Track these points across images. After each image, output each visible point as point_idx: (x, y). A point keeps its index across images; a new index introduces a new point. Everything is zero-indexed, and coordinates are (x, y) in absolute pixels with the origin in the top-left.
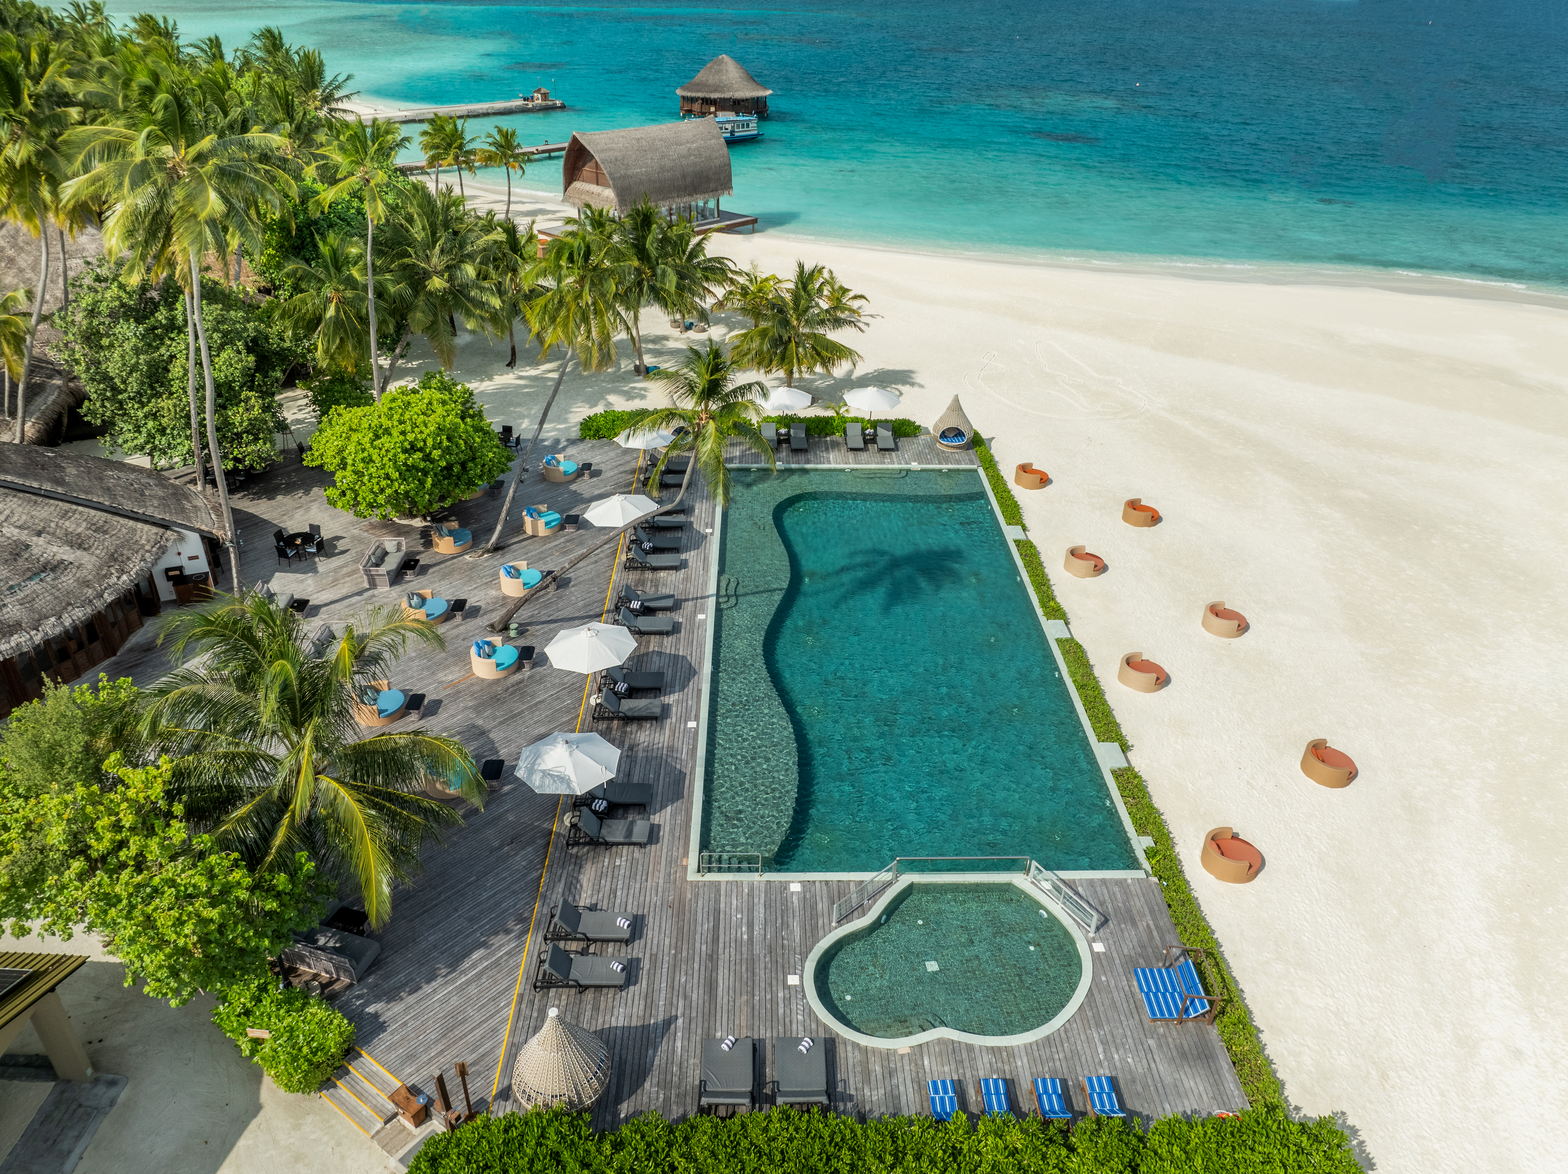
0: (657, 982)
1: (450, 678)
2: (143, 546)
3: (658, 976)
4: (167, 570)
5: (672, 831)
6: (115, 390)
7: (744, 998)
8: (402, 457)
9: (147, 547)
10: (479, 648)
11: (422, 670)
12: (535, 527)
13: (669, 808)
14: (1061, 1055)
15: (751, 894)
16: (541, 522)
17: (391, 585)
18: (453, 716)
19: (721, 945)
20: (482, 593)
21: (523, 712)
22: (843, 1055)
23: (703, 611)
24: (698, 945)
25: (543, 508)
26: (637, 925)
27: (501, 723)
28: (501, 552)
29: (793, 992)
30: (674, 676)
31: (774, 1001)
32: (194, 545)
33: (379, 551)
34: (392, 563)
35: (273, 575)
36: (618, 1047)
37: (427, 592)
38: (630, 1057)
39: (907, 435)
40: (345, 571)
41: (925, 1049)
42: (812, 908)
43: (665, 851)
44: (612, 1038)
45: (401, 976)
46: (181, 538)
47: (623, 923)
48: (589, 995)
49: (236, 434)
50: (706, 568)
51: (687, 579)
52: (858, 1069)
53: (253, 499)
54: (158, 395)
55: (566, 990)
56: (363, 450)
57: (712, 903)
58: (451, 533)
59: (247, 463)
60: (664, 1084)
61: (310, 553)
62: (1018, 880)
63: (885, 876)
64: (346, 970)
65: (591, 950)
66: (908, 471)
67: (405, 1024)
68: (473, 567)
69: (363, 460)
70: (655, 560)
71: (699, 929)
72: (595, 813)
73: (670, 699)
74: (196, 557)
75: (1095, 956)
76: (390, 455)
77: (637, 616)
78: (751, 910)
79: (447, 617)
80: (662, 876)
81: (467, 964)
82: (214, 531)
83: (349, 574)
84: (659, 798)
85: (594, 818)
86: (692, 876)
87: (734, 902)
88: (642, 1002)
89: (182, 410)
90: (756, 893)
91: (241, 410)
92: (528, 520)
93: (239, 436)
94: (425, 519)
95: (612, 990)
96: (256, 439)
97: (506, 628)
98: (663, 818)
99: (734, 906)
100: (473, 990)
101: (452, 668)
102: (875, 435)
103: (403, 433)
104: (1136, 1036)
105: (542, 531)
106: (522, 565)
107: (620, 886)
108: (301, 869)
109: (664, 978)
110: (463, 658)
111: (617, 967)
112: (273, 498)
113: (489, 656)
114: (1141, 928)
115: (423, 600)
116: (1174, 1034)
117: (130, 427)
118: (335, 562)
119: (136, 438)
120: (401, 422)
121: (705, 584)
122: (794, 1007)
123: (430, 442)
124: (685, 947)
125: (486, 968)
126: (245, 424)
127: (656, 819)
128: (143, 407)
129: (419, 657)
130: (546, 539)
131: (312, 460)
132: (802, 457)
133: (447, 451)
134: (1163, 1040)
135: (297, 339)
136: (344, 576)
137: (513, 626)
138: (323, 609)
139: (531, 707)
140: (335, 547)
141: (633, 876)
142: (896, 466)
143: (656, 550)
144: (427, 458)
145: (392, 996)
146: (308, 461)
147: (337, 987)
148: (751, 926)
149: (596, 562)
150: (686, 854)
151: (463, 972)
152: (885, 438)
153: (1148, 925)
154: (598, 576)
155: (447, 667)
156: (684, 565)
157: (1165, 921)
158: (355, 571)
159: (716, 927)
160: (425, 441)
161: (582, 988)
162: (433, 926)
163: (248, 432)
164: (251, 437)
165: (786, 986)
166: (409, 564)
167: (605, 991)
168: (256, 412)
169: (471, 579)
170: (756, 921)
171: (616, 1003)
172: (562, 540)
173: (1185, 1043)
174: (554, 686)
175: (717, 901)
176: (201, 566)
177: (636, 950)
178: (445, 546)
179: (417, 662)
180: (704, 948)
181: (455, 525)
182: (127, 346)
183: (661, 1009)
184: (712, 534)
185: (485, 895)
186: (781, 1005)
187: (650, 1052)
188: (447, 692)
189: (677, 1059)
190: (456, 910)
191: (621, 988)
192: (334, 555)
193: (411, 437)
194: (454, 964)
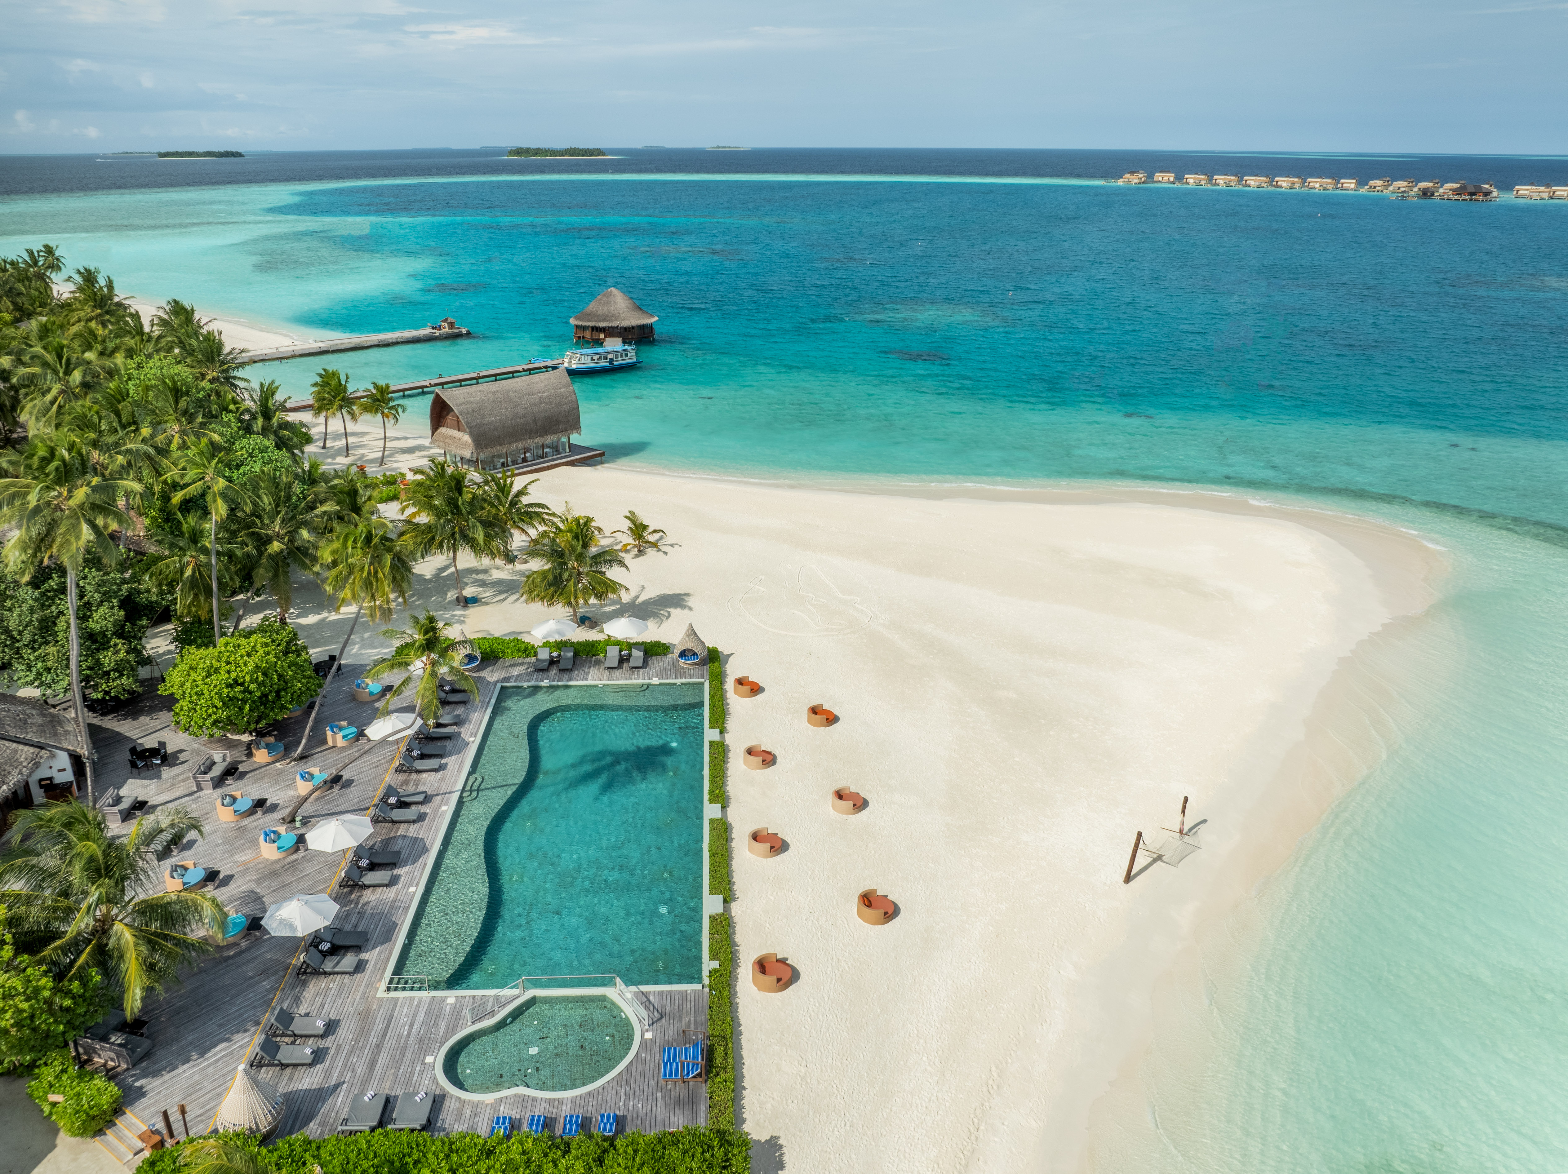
0: (336, 1062)
1: (243, 859)
2: (22, 762)
3: (338, 1058)
4: (41, 780)
5: (375, 964)
6: (14, 640)
7: (393, 1071)
8: (226, 690)
9: (25, 764)
10: (266, 834)
11: (224, 853)
12: (334, 740)
13: (378, 949)
14: (595, 1103)
15: (418, 1006)
16: (339, 736)
17: (214, 789)
18: (240, 886)
19: (387, 1038)
20: (283, 793)
21: (291, 882)
22: (448, 1104)
23: (447, 804)
24: (371, 1039)
25: (344, 723)
26: (331, 1027)
27: (274, 891)
28: (305, 760)
29: (427, 1067)
30: (409, 855)
31: (412, 1073)
32: (63, 760)
33: (208, 761)
34: (217, 771)
35: (125, 782)
36: (298, 1102)
37: (237, 794)
38: (305, 1108)
39: (657, 654)
40: (181, 777)
41: (504, 1100)
42: (458, 1013)
43: (367, 977)
44: (296, 1097)
45: (164, 1063)
46: (53, 756)
47: (320, 1024)
48: (288, 1071)
49: (104, 672)
50: (460, 770)
51: (442, 779)
52: (455, 1112)
53: (121, 720)
54: (47, 643)
55: (273, 1068)
56: (197, 686)
57: (389, 1012)
58: (268, 746)
59: (112, 694)
60: (322, 1124)
61: (156, 764)
62: (610, 992)
63: (516, 992)
64: (124, 1057)
65: (297, 1042)
66: (649, 685)
67: (159, 1092)
68: (280, 773)
69: (196, 694)
70: (419, 765)
71: (375, 1028)
72: (321, 952)
73: (400, 871)
74: (64, 770)
75: (643, 1041)
76: (216, 690)
77: (392, 809)
78: (415, 1016)
79: (251, 812)
80: (359, 994)
81: (209, 1054)
82: (78, 750)
83: (184, 781)
84: (373, 942)
85: (320, 955)
86: (381, 993)
87: (405, 1010)
88: (323, 1075)
89: (64, 655)
90: (422, 1004)
91: (110, 654)
92: (329, 733)
93: (107, 673)
94: (251, 734)
95: (305, 1067)
96: (122, 675)
97: (293, 820)
98: (371, 956)
99: (404, 1013)
100: (210, 1070)
101: (247, 852)
102: (630, 655)
103: (229, 672)
104: (650, 1090)
105: (340, 743)
106: (315, 771)
107: (328, 1001)
108: (92, 981)
109: (342, 1059)
110: (255, 843)
111: (308, 1051)
112: (137, 719)
113: (274, 842)
114: (684, 1022)
115: (234, 799)
116: (679, 1090)
117: (23, 668)
118: (175, 770)
119: (27, 676)
120: (228, 663)
121: (456, 782)
122: (424, 1076)
123: (248, 678)
124: (362, 1039)
125: (223, 1056)
126: (112, 665)
127: (364, 956)
128: (35, 652)
129: (223, 843)
130: (343, 749)
131: (165, 690)
132: (566, 676)
133: (261, 684)
134: (668, 1093)
135: (161, 593)
136: (180, 782)
137: (298, 818)
138: (160, 808)
139: (298, 879)
140: (178, 758)
141: (339, 994)
142: (640, 682)
143: (423, 757)
144: (247, 691)
145: (156, 1074)
146: (162, 690)
147: (119, 1069)
148: (411, 1026)
149: (377, 766)
150: (380, 980)
151: (207, 1059)
152: (637, 658)
153: (690, 1020)
154: (375, 778)
155: (243, 850)
156: (442, 768)
157: (703, 1017)
158: (188, 778)
159: (387, 1027)
160: (244, 677)
161: (284, 1066)
162: (193, 1030)
163: (114, 670)
164: (117, 674)
165: (423, 1063)
166: (231, 771)
167: (300, 1068)
168: (122, 654)
169: (277, 782)
170: (416, 1023)
171: (305, 1076)
172: (356, 749)
173: (682, 1095)
174: (319, 863)
175: (393, 1010)
176: (68, 776)
177: (328, 1042)
178: (261, 756)
179: (221, 847)
180: (375, 1040)
181: (271, 739)
182: (25, 608)
183: (335, 1078)
184: (473, 742)
185: (235, 1009)
186: (416, 1075)
187: (320, 1104)
188: (240, 869)
189: (336, 1109)
190: (211, 1019)
191: (311, 1065)
192: (176, 765)
193: (233, 675)
194: (202, 1054)
